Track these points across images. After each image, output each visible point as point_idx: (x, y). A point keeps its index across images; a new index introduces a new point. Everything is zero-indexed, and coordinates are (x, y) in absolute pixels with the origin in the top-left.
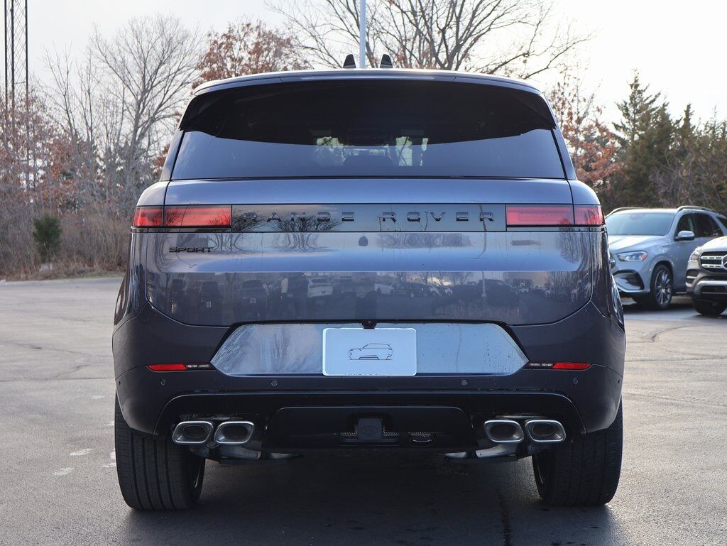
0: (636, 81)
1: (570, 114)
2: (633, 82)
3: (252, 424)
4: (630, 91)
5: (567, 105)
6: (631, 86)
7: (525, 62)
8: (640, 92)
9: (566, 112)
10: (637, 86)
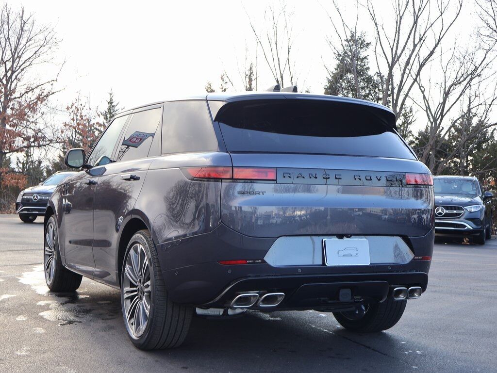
0: (111, 100)
1: (81, 116)
2: (109, 101)
3: (283, 294)
4: (108, 106)
5: (79, 111)
6: (109, 103)
7: (52, 85)
8: (113, 106)
9: (79, 115)
10: (112, 103)
